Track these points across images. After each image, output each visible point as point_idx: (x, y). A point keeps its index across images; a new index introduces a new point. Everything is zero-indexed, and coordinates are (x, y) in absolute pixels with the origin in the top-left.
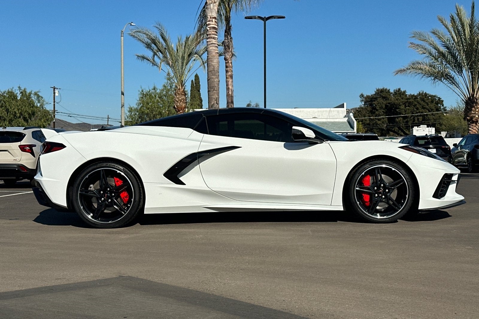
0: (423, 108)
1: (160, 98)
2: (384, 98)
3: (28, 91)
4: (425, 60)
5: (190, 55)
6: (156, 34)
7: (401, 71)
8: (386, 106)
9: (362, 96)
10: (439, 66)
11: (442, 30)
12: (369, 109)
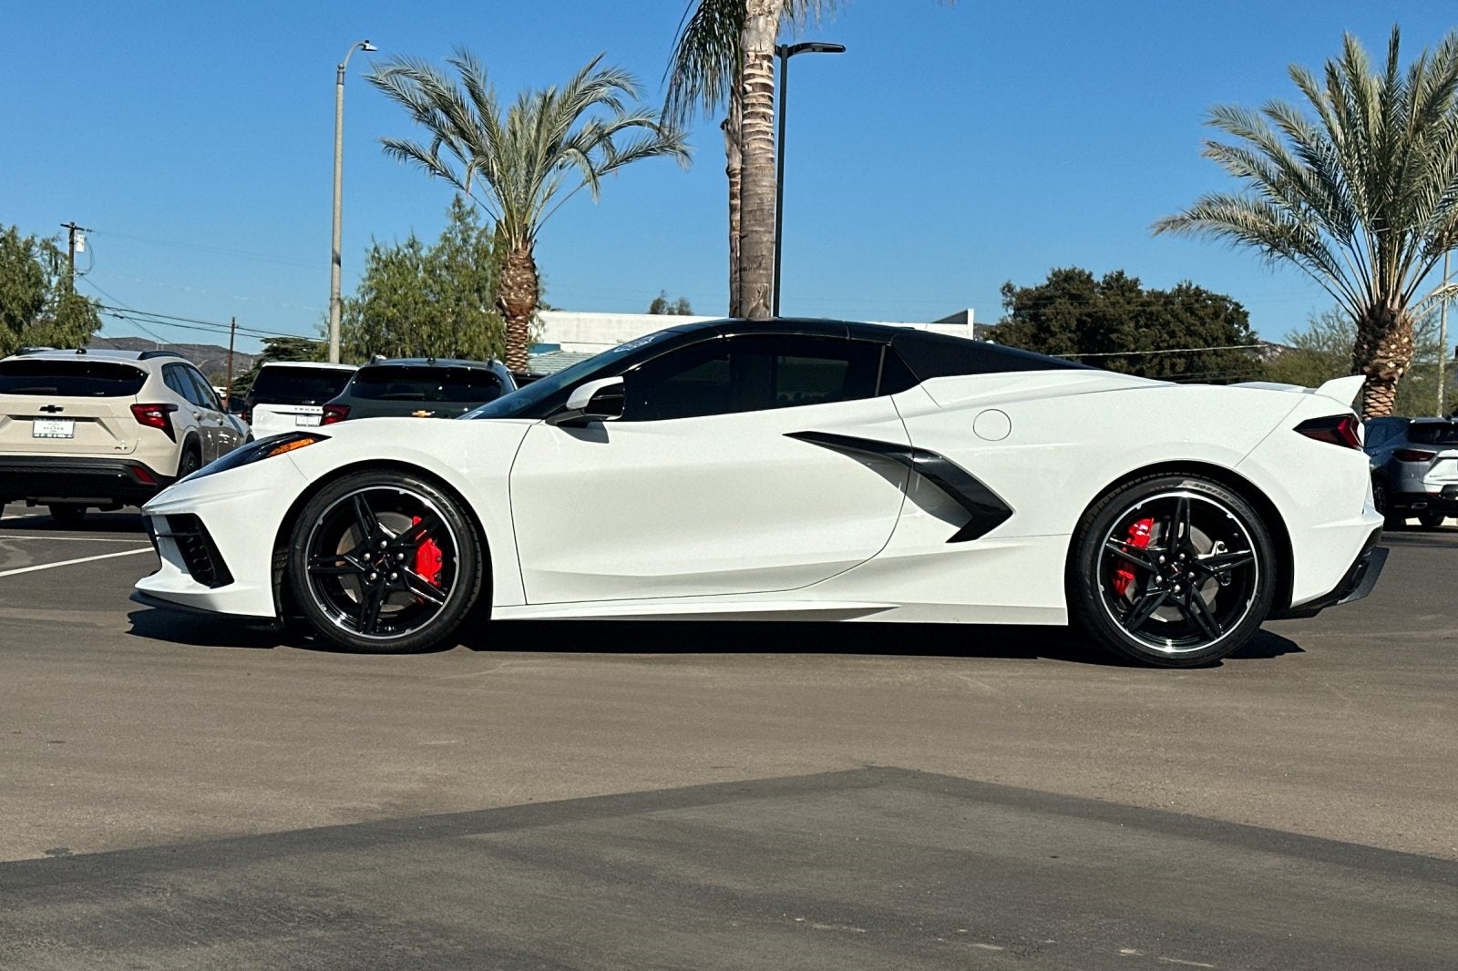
0: (1190, 332)
1: (431, 272)
2: (1074, 298)
3: (23, 236)
4: (1246, 194)
5: (552, 150)
6: (453, 83)
7: (1174, 223)
8: (1080, 322)
9: (1008, 289)
10: (1284, 214)
11: (1299, 107)
12: (1029, 328)
